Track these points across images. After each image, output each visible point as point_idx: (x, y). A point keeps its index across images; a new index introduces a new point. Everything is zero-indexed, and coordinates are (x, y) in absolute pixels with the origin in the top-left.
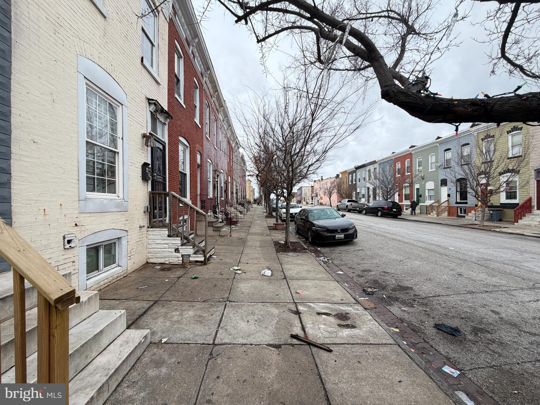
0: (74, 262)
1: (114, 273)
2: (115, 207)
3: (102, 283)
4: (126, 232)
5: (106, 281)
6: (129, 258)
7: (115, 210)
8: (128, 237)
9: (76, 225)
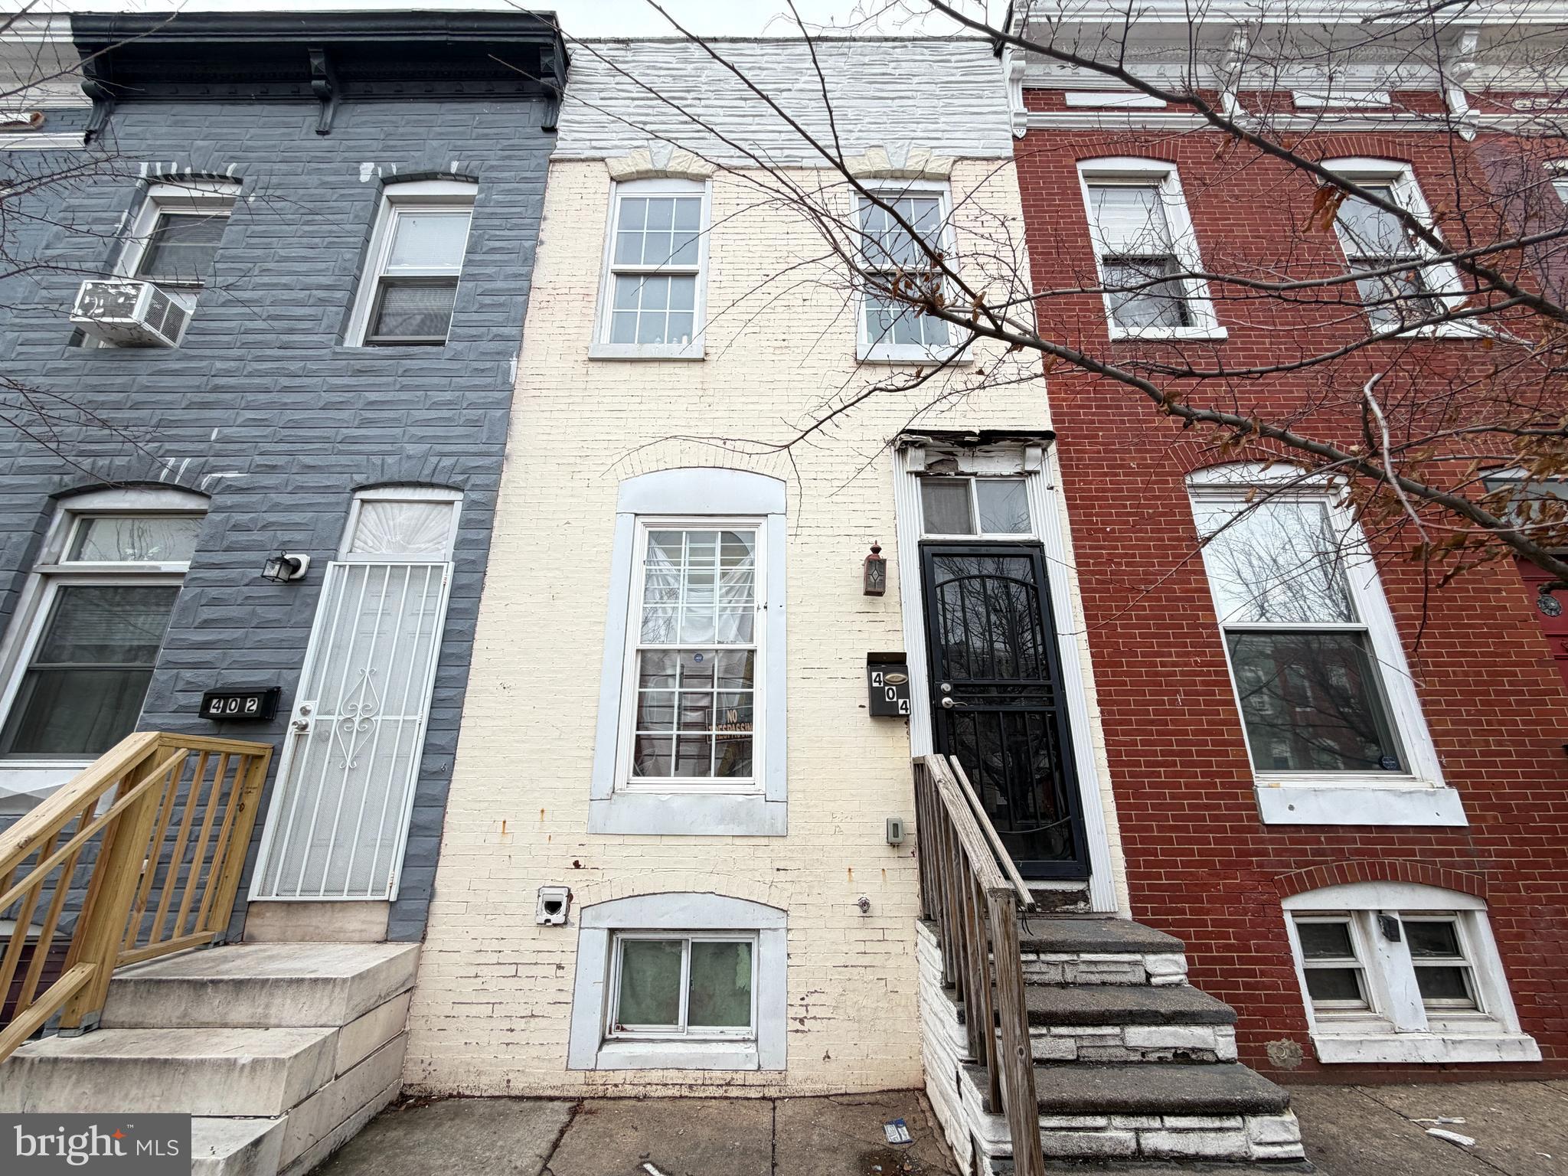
0: (560, 967)
1: (716, 1057)
2: (721, 821)
3: (655, 1076)
4: (782, 914)
5: (673, 1076)
6: (797, 1026)
7: (719, 830)
8: (790, 937)
9: (577, 865)
